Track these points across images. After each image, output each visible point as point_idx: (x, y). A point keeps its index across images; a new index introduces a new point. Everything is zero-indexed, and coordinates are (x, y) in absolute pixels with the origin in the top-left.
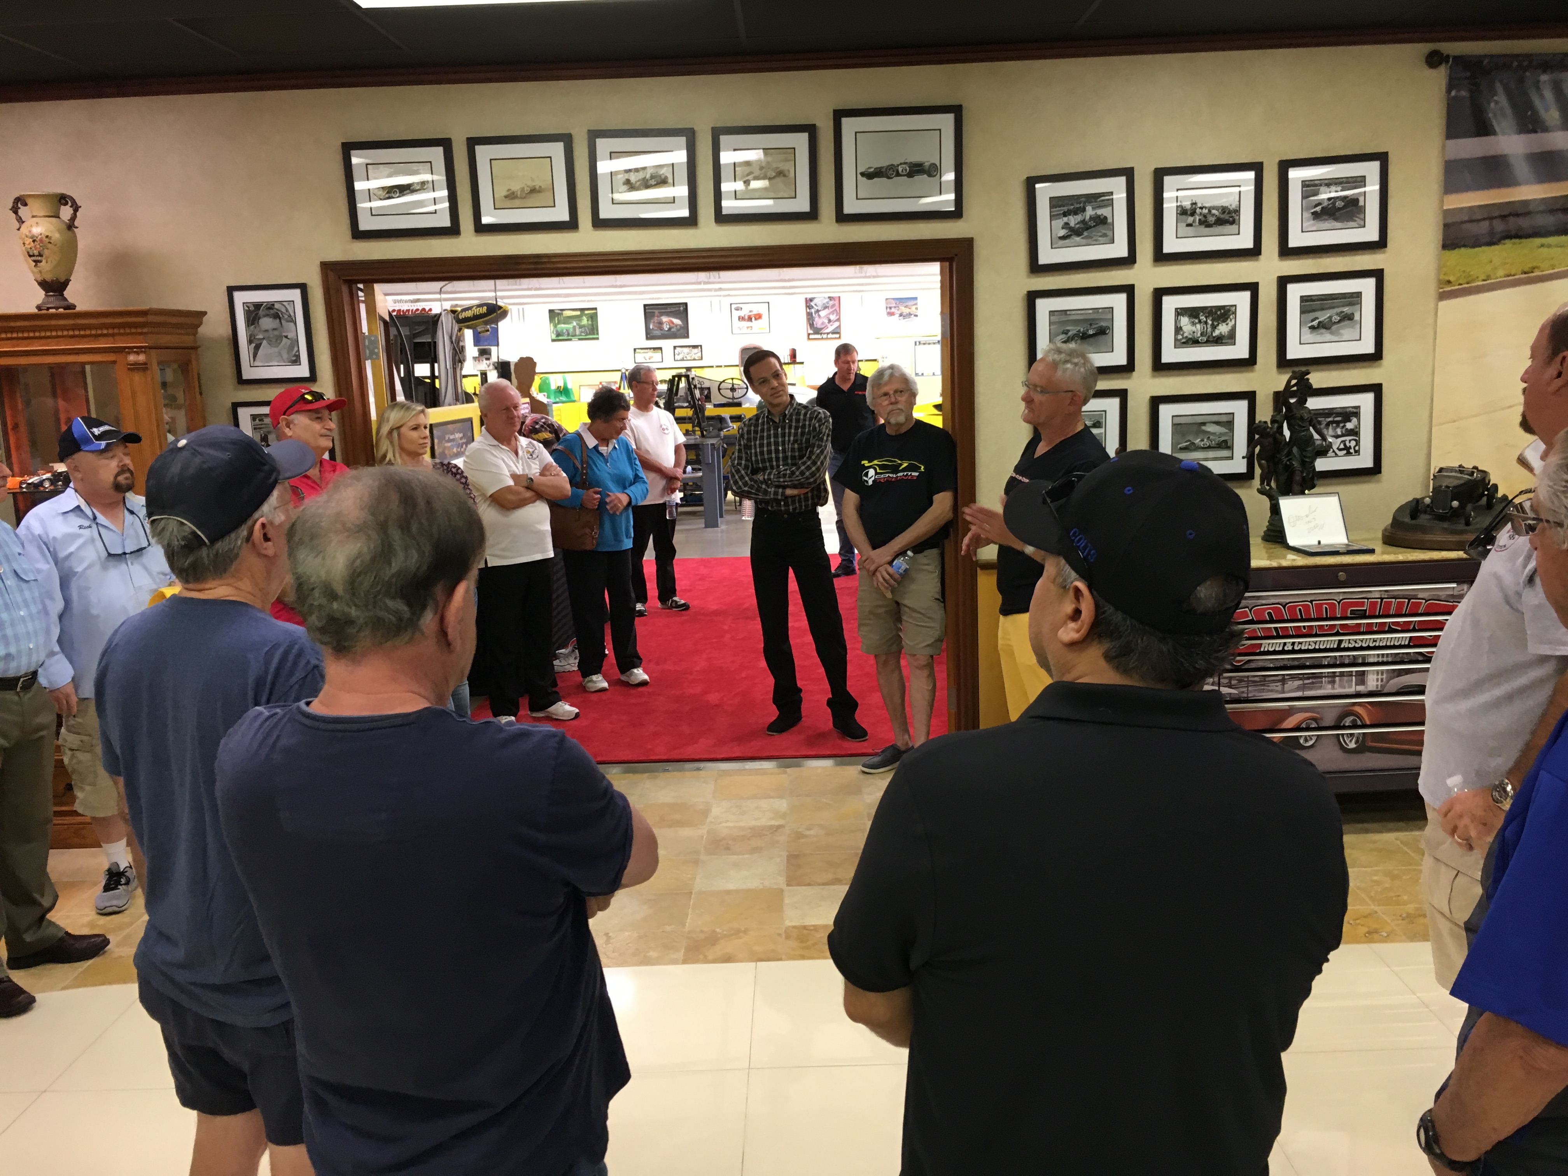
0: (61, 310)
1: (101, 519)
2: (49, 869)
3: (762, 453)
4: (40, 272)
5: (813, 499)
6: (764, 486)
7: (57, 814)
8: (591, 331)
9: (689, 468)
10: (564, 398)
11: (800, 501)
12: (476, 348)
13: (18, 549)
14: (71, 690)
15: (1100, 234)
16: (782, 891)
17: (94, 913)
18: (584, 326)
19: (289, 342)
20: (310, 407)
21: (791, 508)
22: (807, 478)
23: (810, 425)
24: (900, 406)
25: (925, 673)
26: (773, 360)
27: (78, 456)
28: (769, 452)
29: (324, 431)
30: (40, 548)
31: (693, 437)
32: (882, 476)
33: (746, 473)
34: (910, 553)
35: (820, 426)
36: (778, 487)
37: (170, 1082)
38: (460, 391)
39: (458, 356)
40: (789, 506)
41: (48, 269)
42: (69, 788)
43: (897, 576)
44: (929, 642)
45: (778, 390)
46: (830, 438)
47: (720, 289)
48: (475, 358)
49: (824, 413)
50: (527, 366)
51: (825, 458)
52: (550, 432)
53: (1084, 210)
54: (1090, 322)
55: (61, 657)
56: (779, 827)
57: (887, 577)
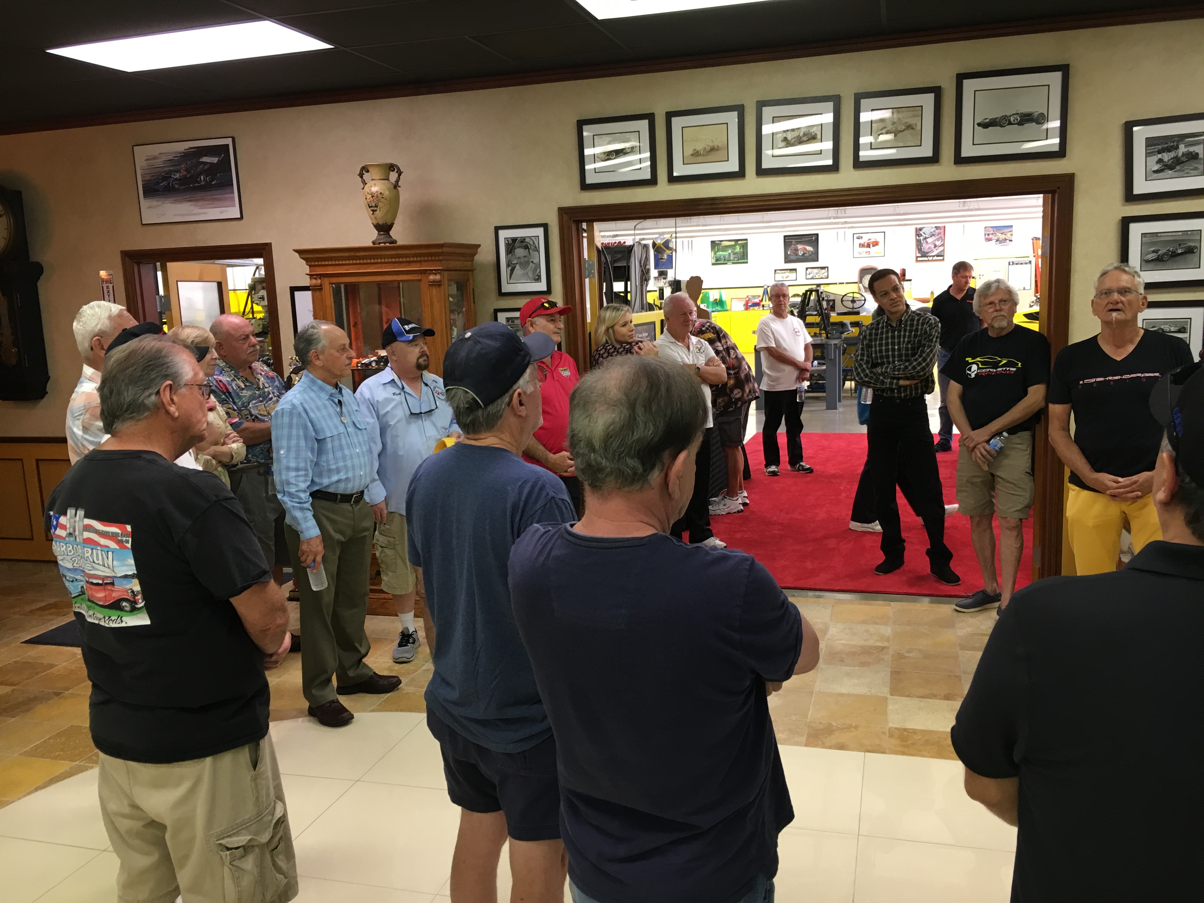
0: (387, 244)
1: (407, 389)
2: (365, 628)
3: (881, 351)
4: (376, 218)
5: (922, 388)
6: (881, 378)
7: (372, 591)
8: (742, 257)
9: (816, 362)
10: (719, 308)
11: (911, 391)
12: (656, 271)
13: (356, 408)
14: (383, 506)
15: (1192, 168)
16: (886, 699)
17: (392, 661)
18: (737, 253)
19: (534, 266)
20: (548, 312)
21: (903, 395)
22: (918, 372)
23: (922, 329)
24: (1003, 313)
25: (1015, 533)
26: (894, 277)
27: (395, 345)
28: (887, 350)
29: (556, 330)
30: (368, 407)
31: (819, 338)
32: (984, 370)
33: (867, 367)
34: (1005, 434)
35: (930, 330)
36: (893, 378)
37: (445, 785)
38: (645, 302)
39: (645, 277)
40: (901, 393)
41: (380, 216)
42: (378, 573)
43: (993, 452)
44: (1018, 508)
45: (896, 300)
46: (938, 340)
47: (846, 223)
48: (655, 278)
49: (935, 319)
50: (695, 284)
51: (934, 356)
52: (713, 333)
53: (1177, 148)
54: (1179, 243)
55: (378, 483)
56: (883, 648)
57: (985, 453)
